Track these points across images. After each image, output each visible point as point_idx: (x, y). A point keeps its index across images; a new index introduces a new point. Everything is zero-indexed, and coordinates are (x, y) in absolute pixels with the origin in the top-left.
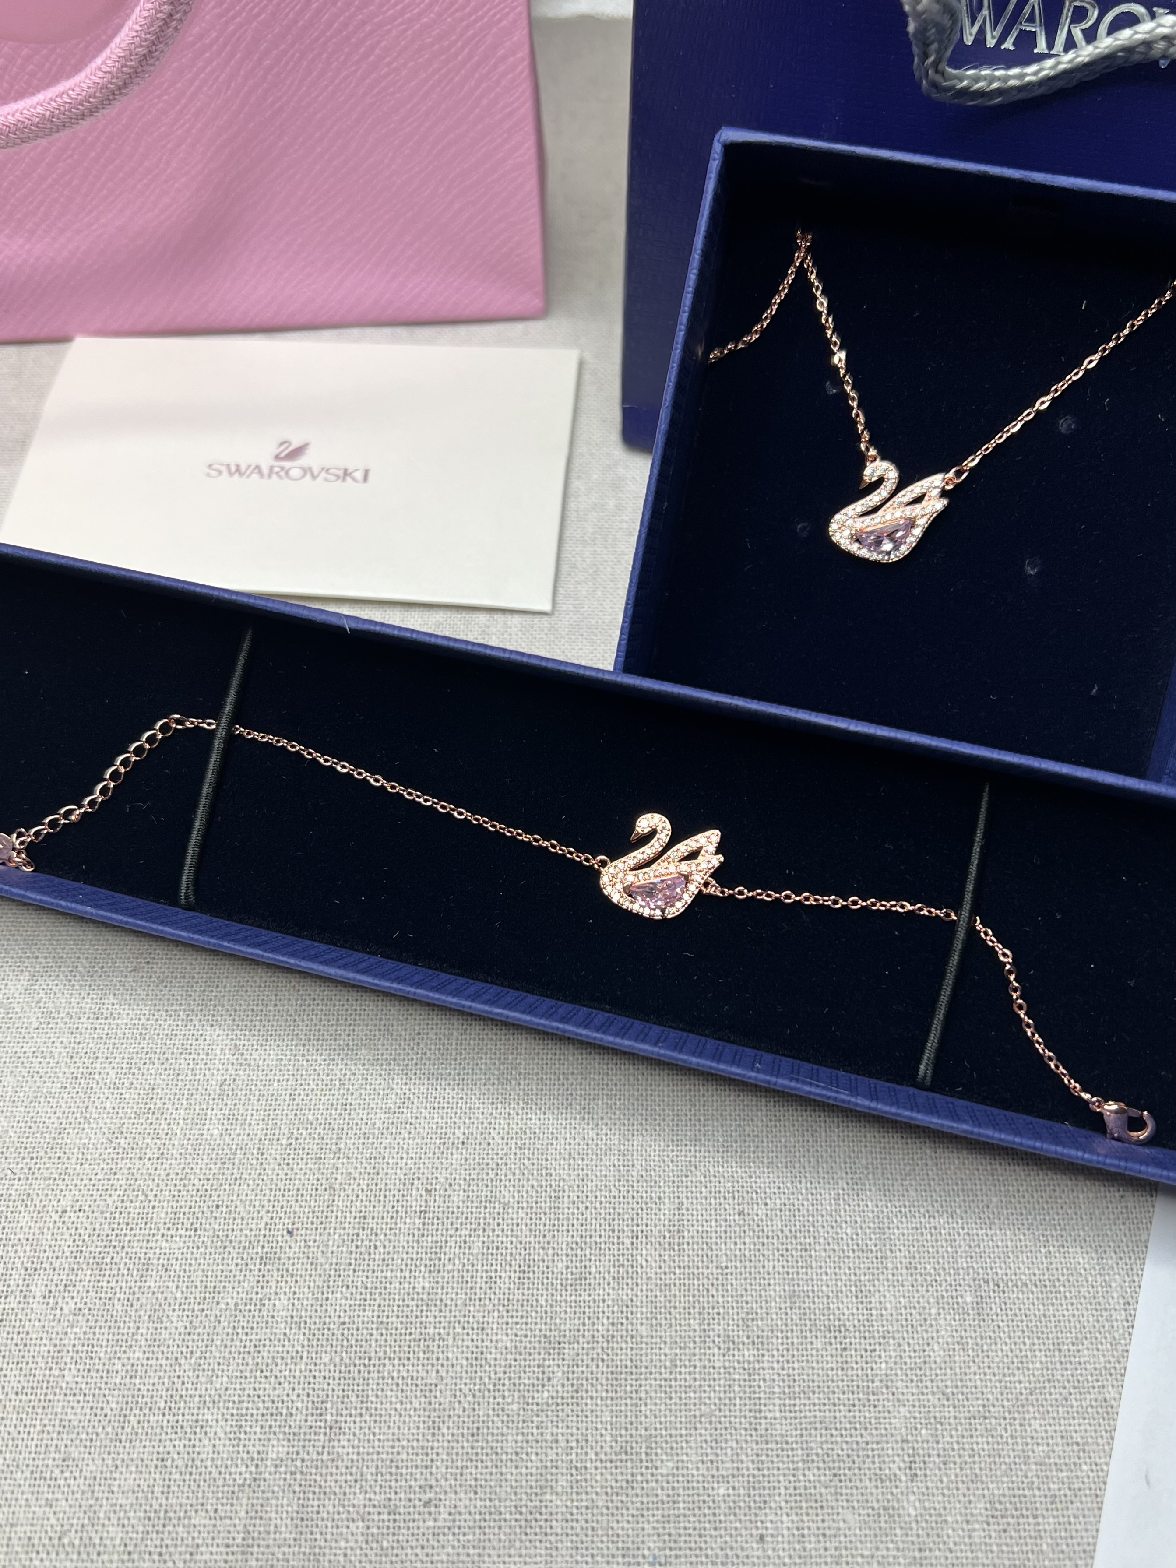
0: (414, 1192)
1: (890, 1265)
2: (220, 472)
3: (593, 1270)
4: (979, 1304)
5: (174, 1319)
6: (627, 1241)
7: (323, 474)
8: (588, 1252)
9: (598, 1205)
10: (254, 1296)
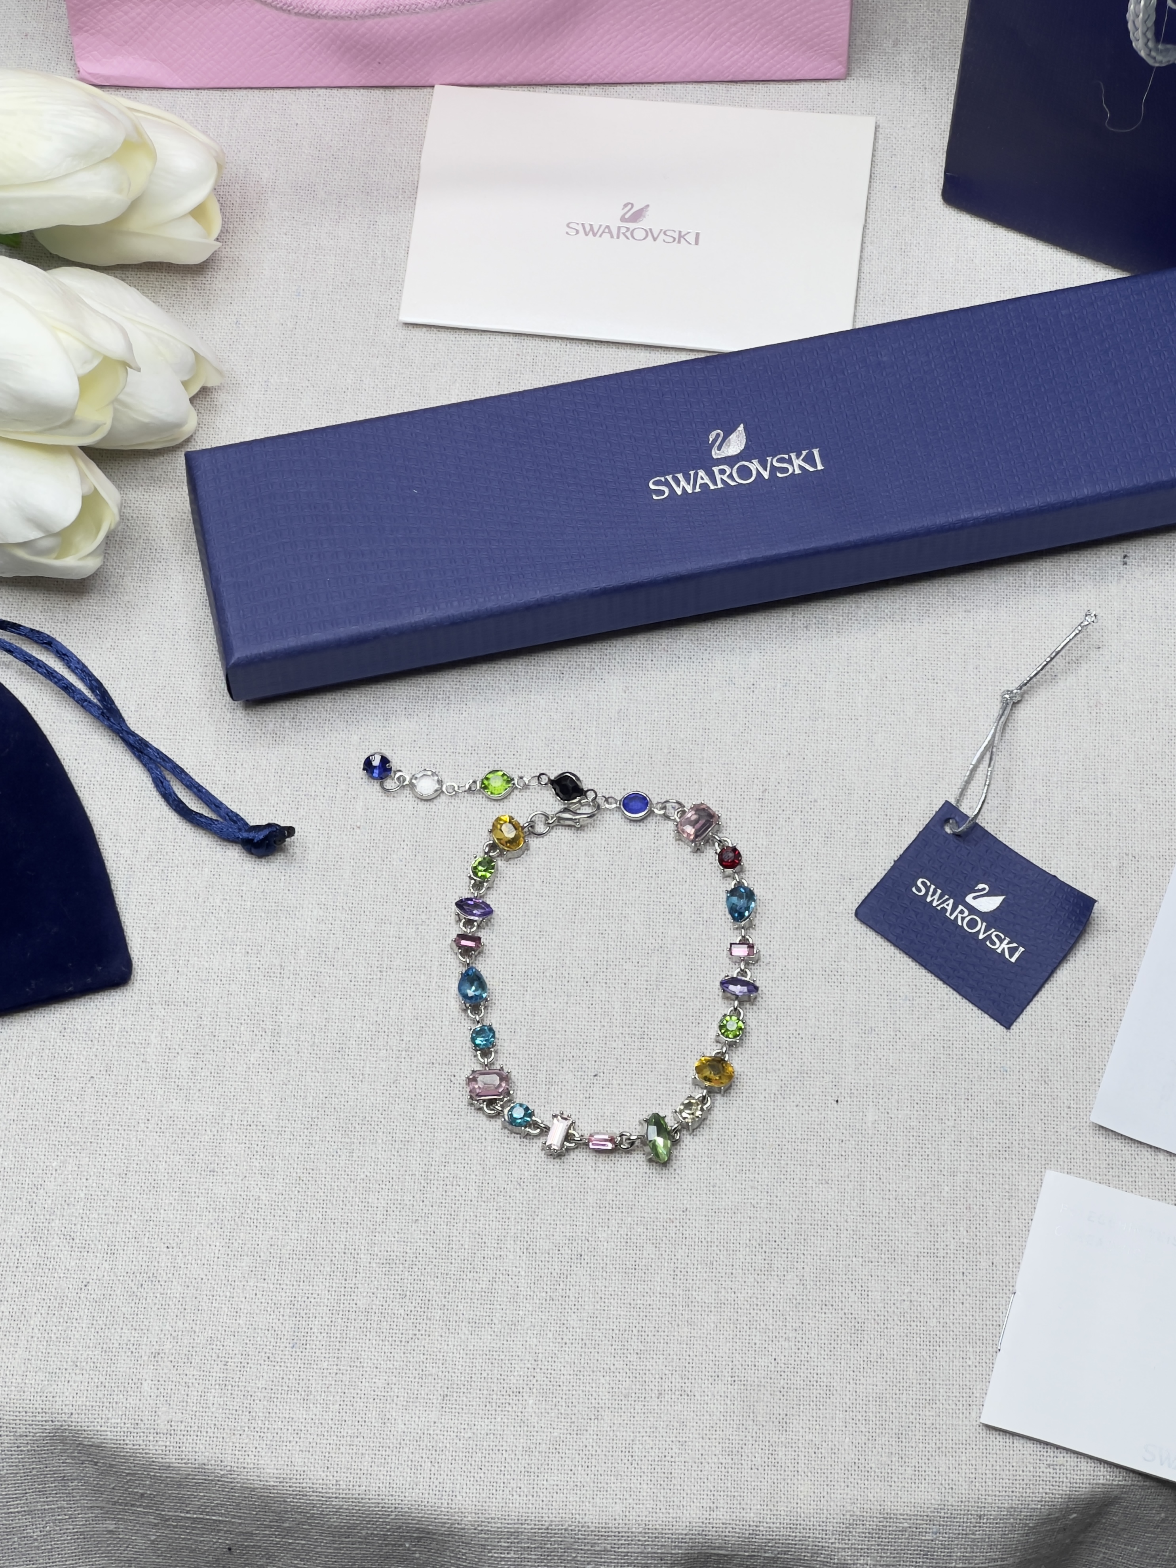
0: (755, 786)
1: (1065, 843)
2: (577, 232)
3: (873, 838)
4: (1121, 867)
5: (602, 856)
6: (896, 822)
7: (662, 235)
8: (869, 828)
9: (877, 799)
10: (653, 845)
